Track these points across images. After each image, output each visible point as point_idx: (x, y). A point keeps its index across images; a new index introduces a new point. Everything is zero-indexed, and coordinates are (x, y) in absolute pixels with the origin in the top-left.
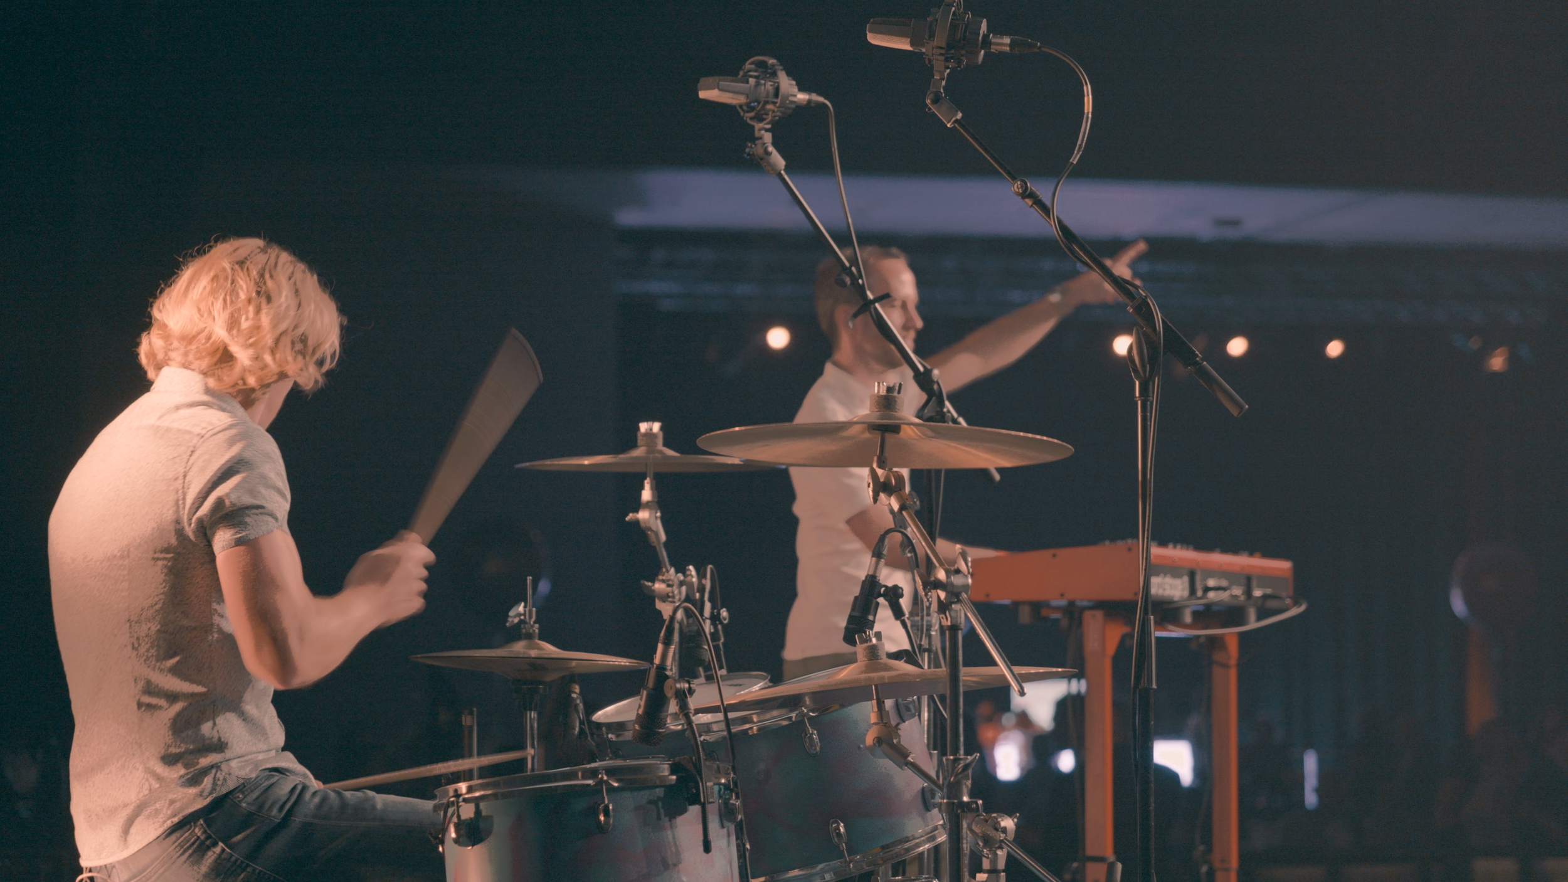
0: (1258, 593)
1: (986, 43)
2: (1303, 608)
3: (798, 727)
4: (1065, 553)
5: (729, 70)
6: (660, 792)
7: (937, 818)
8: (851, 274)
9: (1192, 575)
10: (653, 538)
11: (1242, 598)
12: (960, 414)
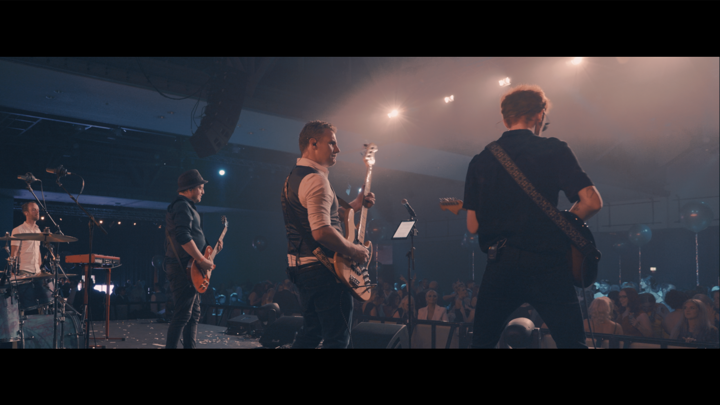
0: (114, 262)
1: (66, 173)
2: (121, 265)
3: (31, 283)
4: (82, 255)
5: (23, 174)
6: (3, 294)
7: (53, 299)
8: (44, 209)
9: (103, 259)
10: (7, 251)
11: (112, 263)
12: (62, 232)
